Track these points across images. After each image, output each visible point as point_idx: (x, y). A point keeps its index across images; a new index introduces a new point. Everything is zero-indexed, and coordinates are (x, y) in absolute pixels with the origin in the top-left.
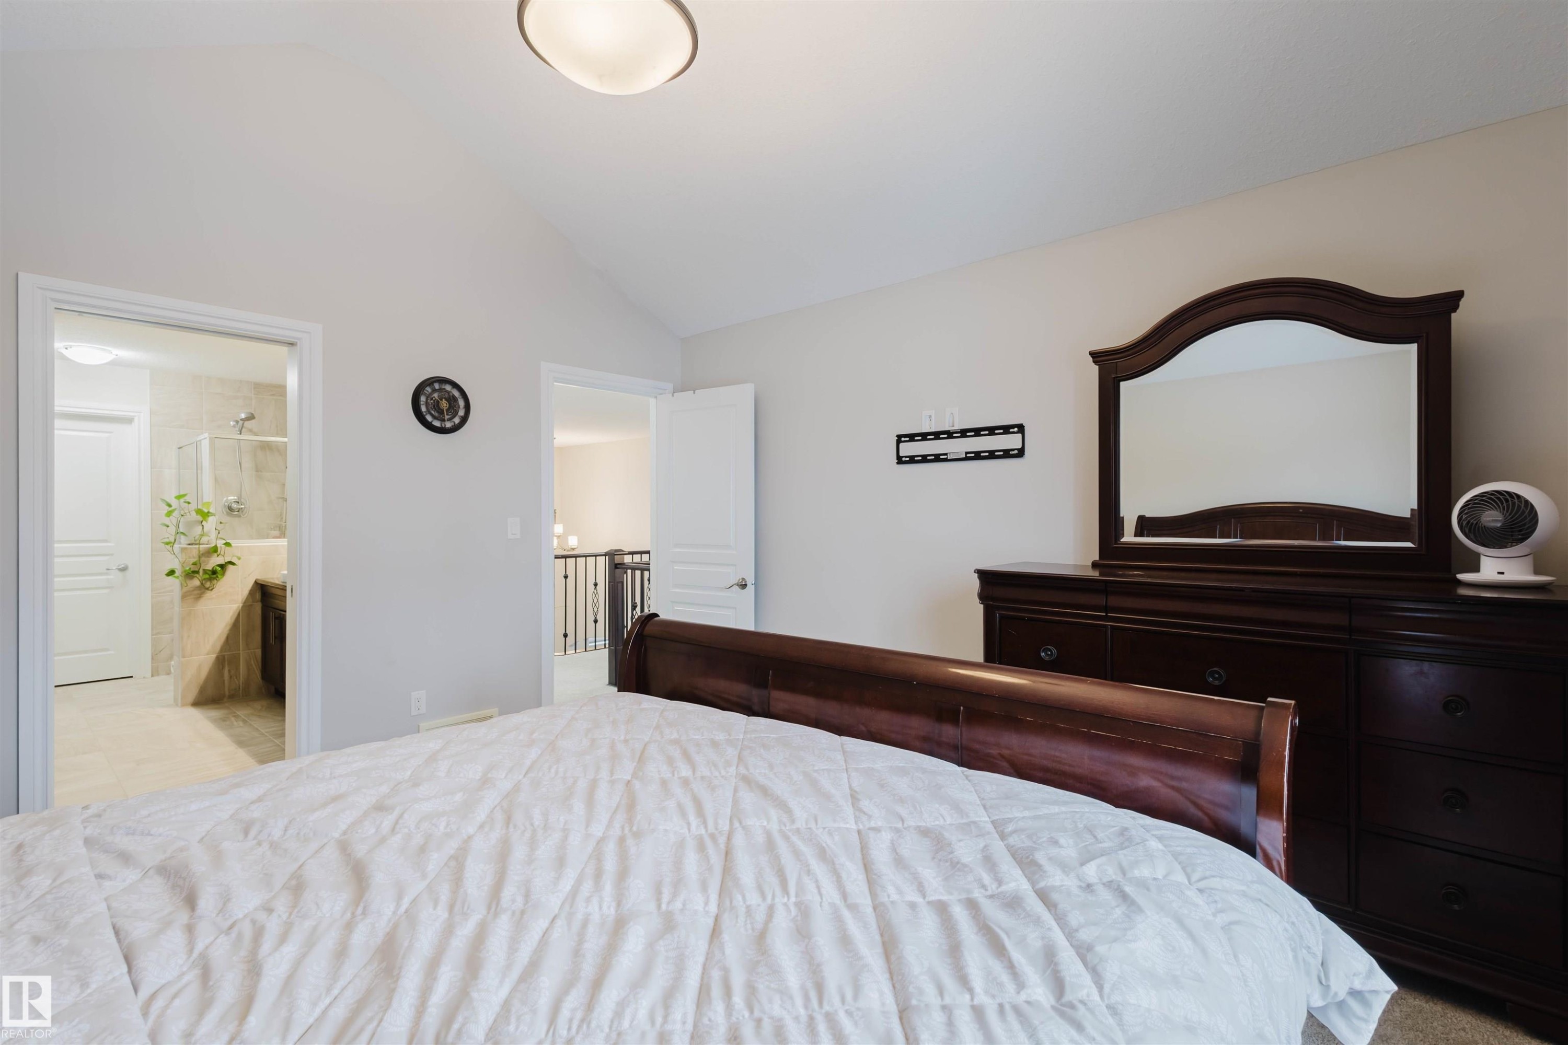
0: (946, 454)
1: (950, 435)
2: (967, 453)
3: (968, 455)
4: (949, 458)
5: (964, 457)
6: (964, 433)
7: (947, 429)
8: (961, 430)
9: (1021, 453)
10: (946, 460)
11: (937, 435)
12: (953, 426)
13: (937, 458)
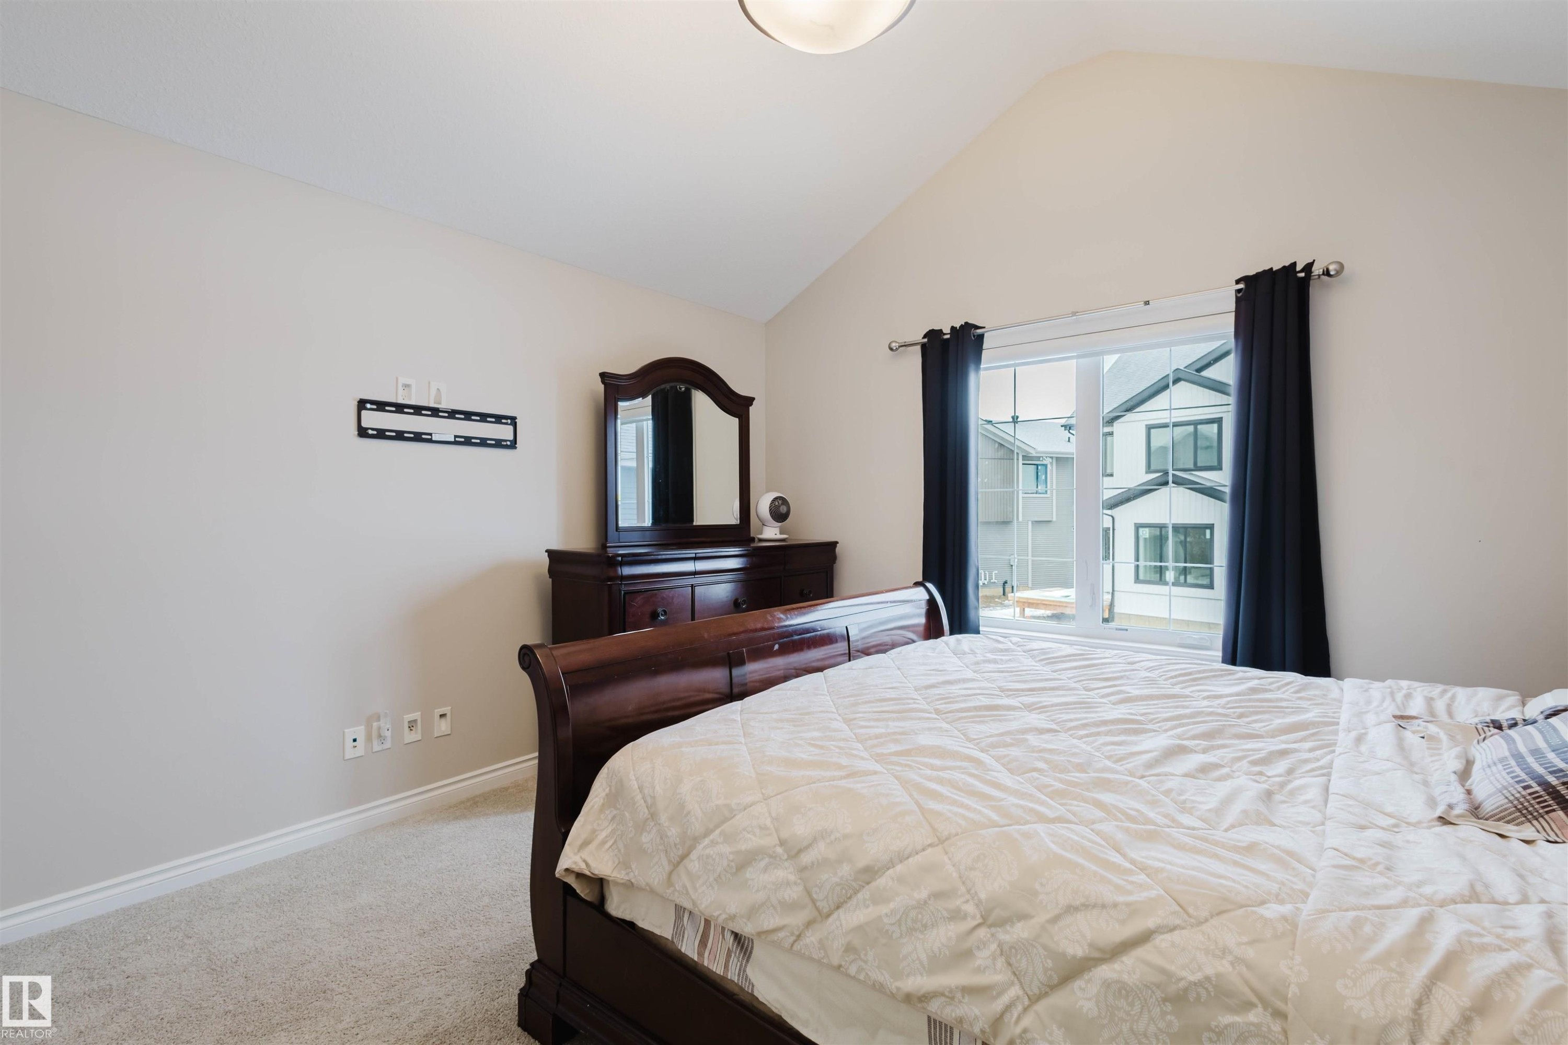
0: (430, 434)
1: (435, 412)
2: (456, 437)
3: (457, 439)
4: (433, 439)
5: (453, 440)
6: (452, 414)
7: (432, 405)
8: (452, 410)
9: (513, 445)
10: (430, 441)
11: (418, 410)
12: (440, 403)
13: (418, 437)
